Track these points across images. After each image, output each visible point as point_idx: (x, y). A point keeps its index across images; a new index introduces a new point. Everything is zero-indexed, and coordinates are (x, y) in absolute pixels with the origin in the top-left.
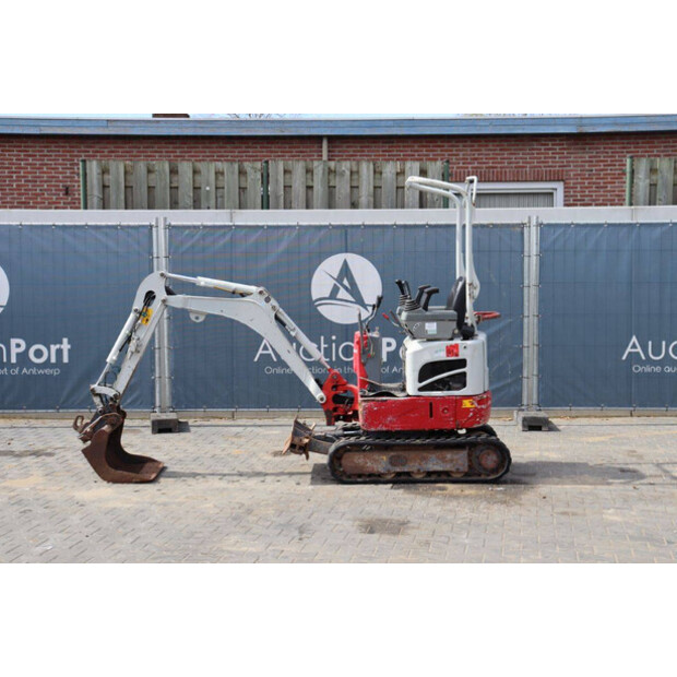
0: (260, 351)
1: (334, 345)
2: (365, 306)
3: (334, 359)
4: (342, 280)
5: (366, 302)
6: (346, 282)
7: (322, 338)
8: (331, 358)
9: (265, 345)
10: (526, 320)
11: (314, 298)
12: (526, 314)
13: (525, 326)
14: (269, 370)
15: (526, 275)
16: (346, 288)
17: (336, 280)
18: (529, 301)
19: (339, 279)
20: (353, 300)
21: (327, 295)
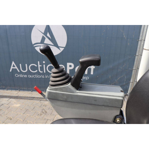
0: (12, 68)
1: (44, 65)
2: (58, 47)
3: (45, 72)
4: (47, 34)
5: (59, 45)
6: (48, 35)
7: (39, 62)
8: (43, 71)
9: (13, 65)
10: (136, 57)
11: (33, 43)
12: (137, 54)
13: (136, 60)
14: (17, 75)
15: (141, 35)
16: (49, 38)
17: (44, 34)
18: (140, 48)
19: (45, 33)
20: (53, 44)
21: (40, 42)
